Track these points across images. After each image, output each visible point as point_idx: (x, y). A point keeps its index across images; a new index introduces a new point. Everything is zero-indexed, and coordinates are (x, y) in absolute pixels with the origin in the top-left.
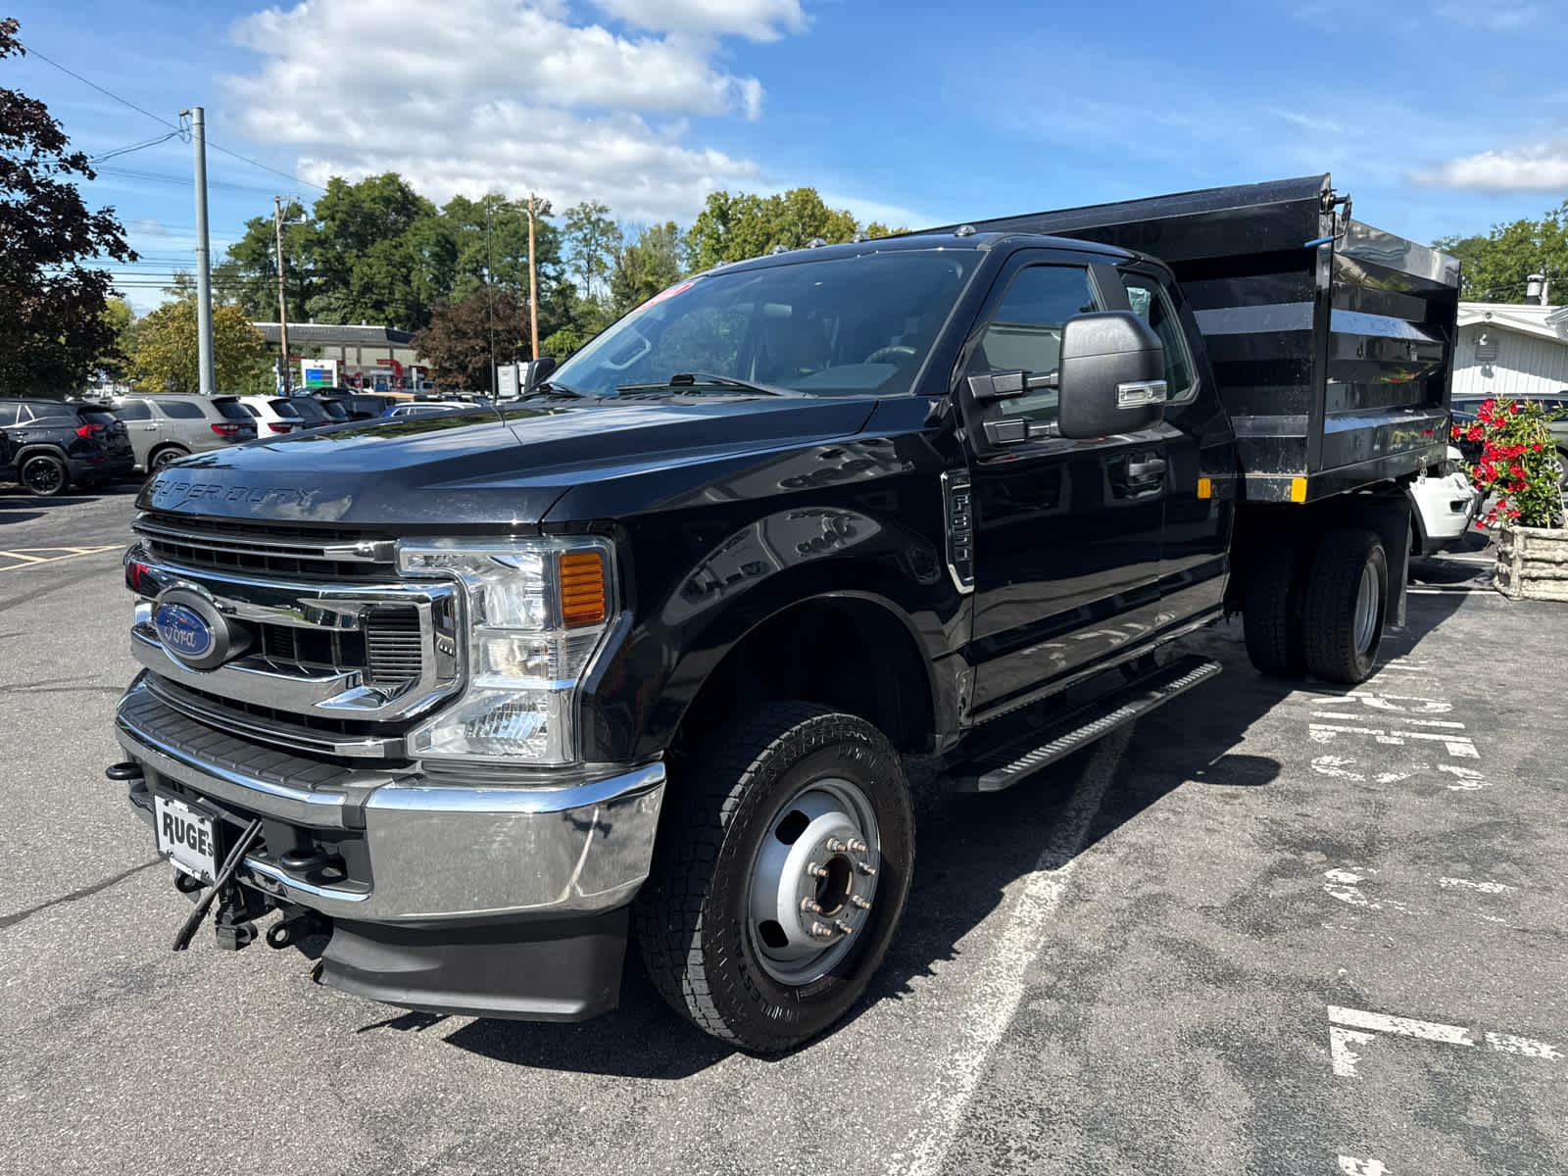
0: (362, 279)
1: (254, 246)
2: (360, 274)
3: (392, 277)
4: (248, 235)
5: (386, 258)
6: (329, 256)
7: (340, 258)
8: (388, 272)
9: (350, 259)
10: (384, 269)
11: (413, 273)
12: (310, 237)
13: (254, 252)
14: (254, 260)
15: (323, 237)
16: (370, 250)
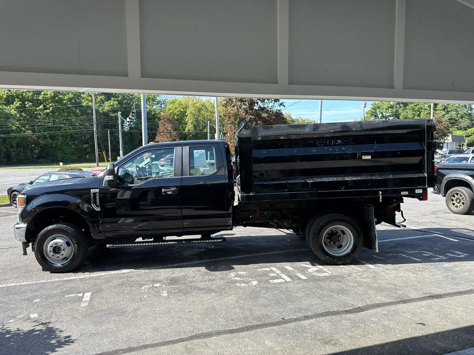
0: (404, 116)
1: (372, 110)
2: (403, 115)
3: (414, 115)
4: (372, 108)
5: (413, 109)
6: (394, 111)
7: (397, 111)
8: (413, 113)
9: (400, 111)
10: (412, 113)
11: (422, 113)
12: (388, 106)
13: (372, 112)
14: (372, 114)
15: (392, 105)
16: (407, 107)
